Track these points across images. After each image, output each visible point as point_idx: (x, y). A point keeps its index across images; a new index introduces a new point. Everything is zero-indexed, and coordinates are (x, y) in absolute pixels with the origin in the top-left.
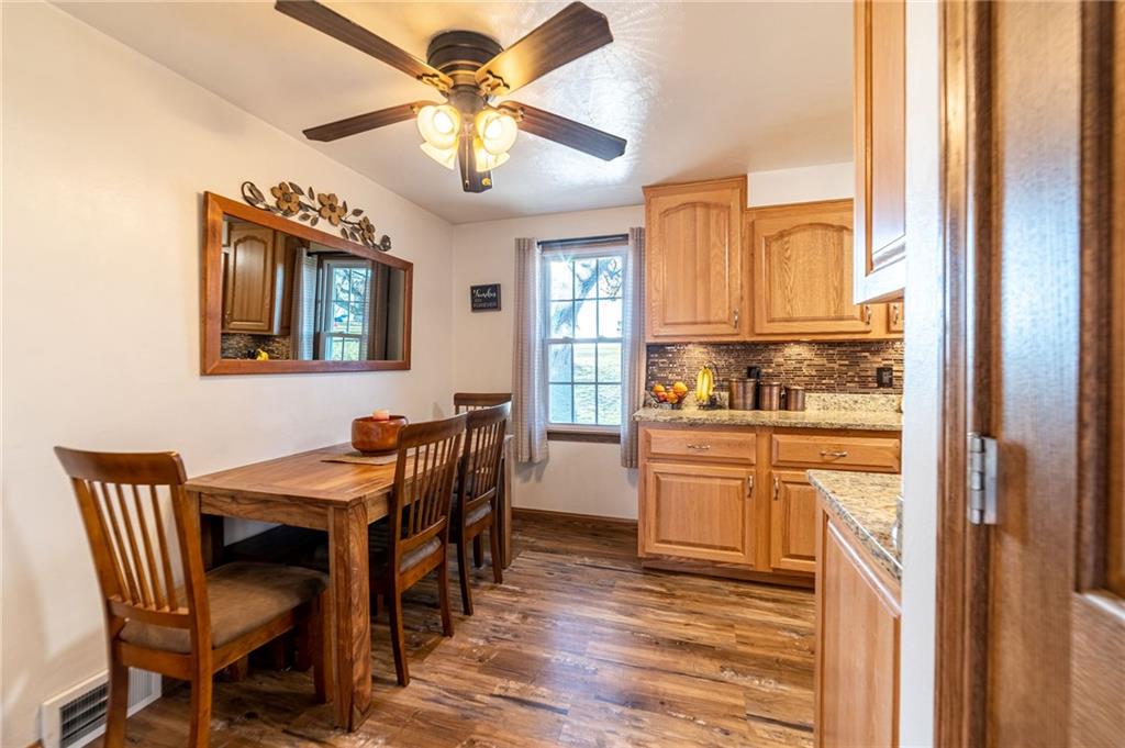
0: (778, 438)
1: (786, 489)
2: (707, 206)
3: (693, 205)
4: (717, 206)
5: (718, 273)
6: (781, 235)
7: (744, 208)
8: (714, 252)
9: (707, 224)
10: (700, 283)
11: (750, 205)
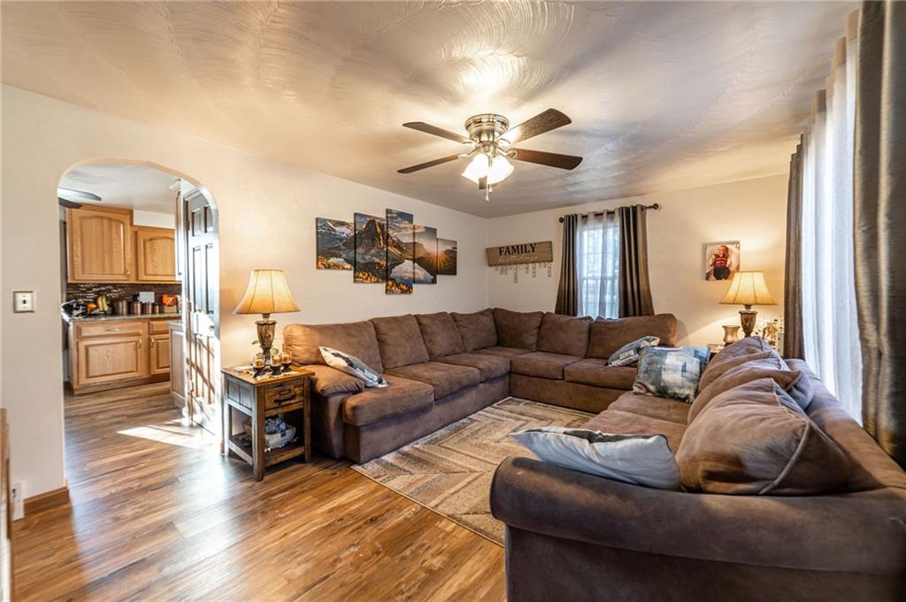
0: (153, 323)
1: (157, 343)
2: (110, 219)
3: (101, 217)
4: (115, 221)
5: (118, 252)
6: (151, 240)
7: (131, 224)
8: (114, 242)
9: (110, 229)
10: (106, 256)
11: (135, 223)
